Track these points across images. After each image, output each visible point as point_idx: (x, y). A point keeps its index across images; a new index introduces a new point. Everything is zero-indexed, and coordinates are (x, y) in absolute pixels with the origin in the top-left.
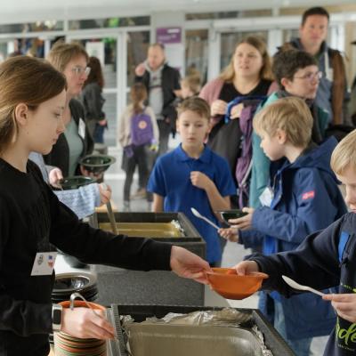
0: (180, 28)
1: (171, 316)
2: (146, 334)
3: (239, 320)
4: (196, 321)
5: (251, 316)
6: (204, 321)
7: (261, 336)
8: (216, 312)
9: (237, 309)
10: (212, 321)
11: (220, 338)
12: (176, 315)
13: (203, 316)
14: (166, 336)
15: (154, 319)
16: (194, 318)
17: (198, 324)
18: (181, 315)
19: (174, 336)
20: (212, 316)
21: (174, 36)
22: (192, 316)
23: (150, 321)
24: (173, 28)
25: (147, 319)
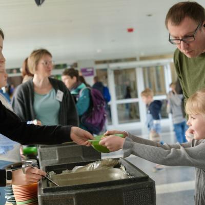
0: (93, 68)
3: (113, 164)
4: (90, 169)
5: (119, 161)
6: (95, 168)
7: (124, 169)
8: (100, 162)
10: (99, 167)
12: (79, 167)
13: (94, 165)
15: (67, 171)
20: (98, 165)
21: (90, 73)
22: (88, 166)
23: (65, 172)
24: (89, 68)
25: (63, 171)
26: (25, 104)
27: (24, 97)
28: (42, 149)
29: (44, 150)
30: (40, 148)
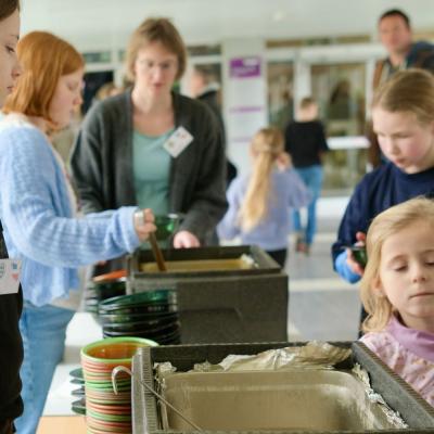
0: (258, 58)
1: (231, 359)
2: (195, 389)
3: (334, 358)
4: (269, 364)
5: (350, 351)
6: (282, 364)
8: (298, 348)
9: (330, 343)
10: (292, 363)
11: (306, 387)
12: (239, 357)
13: (279, 356)
14: (225, 389)
15: (207, 365)
16: (266, 361)
17: (272, 368)
18: (246, 357)
19: (238, 389)
20: (292, 357)
21: (252, 70)
22: (263, 357)
23: (201, 369)
24: (251, 58)
25: (196, 366)
26: (104, 152)
27: (103, 133)
28: (139, 281)
29: (142, 285)
30: (133, 278)
